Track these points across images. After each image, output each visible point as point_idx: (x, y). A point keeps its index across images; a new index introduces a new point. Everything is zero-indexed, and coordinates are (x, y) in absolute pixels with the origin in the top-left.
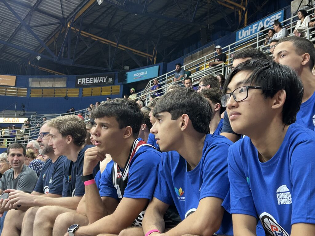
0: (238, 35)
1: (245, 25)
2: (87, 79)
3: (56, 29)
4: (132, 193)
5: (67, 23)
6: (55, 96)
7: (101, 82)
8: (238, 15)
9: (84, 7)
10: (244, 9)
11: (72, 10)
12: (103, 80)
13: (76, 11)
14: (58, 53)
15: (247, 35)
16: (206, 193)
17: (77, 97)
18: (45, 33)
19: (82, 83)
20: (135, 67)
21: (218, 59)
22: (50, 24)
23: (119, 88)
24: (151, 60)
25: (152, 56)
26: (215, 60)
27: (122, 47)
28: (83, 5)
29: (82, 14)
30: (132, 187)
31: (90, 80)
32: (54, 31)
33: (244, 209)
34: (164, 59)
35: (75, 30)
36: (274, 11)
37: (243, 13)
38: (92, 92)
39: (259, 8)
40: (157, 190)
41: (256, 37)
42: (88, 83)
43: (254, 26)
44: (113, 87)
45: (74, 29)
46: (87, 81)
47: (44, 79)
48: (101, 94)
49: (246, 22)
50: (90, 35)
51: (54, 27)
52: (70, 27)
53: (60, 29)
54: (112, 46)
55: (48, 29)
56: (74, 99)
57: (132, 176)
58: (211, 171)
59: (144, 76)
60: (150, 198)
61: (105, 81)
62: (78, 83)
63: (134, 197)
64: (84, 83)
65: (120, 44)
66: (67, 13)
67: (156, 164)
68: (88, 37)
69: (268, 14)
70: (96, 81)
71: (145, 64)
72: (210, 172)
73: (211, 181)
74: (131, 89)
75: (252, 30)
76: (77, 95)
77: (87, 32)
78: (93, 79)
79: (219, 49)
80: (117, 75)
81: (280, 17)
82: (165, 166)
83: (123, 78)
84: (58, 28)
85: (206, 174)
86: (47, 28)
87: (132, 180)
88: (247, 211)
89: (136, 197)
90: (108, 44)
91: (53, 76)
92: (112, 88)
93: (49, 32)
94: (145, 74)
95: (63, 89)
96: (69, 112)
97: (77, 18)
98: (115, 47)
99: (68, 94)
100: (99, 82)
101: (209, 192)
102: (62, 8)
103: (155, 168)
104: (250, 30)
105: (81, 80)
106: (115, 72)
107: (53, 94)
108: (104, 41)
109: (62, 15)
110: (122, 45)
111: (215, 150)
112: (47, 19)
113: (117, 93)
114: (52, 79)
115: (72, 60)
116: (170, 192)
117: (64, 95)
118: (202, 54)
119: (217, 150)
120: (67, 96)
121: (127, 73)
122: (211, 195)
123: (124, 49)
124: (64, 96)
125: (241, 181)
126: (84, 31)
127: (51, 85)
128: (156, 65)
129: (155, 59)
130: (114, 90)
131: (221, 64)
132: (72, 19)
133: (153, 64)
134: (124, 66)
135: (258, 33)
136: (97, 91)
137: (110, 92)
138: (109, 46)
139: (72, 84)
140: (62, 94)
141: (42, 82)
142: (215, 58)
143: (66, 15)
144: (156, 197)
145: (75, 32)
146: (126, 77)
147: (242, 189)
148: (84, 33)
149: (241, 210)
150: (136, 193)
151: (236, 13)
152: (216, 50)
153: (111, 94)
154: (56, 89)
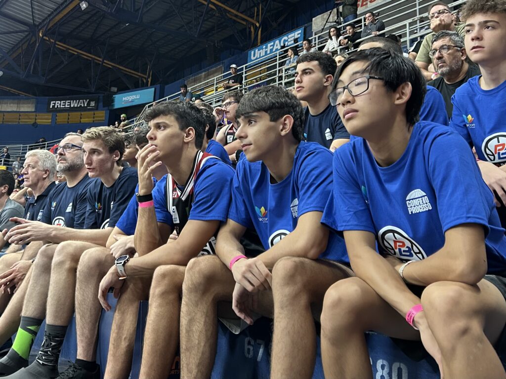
0: (251, 56)
1: (259, 44)
2: (62, 102)
3: (24, 38)
4: (200, 215)
5: (39, 31)
6: (20, 123)
7: (81, 106)
8: (250, 32)
9: (62, 12)
10: (258, 25)
11: (46, 16)
12: (83, 103)
13: (51, 17)
14: (26, 67)
15: (261, 56)
16: (308, 207)
17: (48, 124)
18: (10, 43)
19: (56, 107)
20: (124, 89)
21: (233, 81)
22: (17, 32)
23: (104, 115)
24: (145, 81)
25: (146, 77)
26: (229, 81)
27: (109, 64)
28: (59, 10)
29: (58, 21)
30: (201, 207)
31: (67, 104)
32: (21, 41)
33: (361, 224)
34: (160, 80)
35: (49, 41)
36: (292, 29)
37: (256, 29)
38: (68, 119)
39: (274, 25)
40: (233, 210)
41: (277, 56)
42: (64, 107)
43: (269, 45)
44: (96, 112)
45: (47, 39)
46: (62, 104)
47: (6, 101)
48: (80, 121)
49: (259, 41)
50: (68, 47)
51: (21, 36)
52: (43, 37)
53: (28, 39)
54: (96, 63)
55: (14, 37)
56: (45, 127)
57: (201, 193)
58: (311, 181)
59: (136, 101)
60: (224, 220)
61: (86, 105)
62: (51, 107)
63: (204, 219)
64: (59, 107)
65: (106, 60)
66: (39, 18)
67: (229, 179)
68: (65, 49)
69: (285, 32)
70: (74, 104)
71: (137, 85)
72: (309, 183)
73: (312, 193)
74: (122, 116)
75: (266, 50)
76: (49, 122)
77: (64, 43)
78: (70, 103)
79: (235, 68)
80: (101, 98)
81: (299, 35)
82: (243, 181)
83: (109, 101)
84: (26, 37)
85: (304, 185)
86: (12, 37)
87: (201, 198)
88: (364, 226)
89: (206, 219)
90: (90, 59)
91: (18, 97)
92: (94, 114)
93: (14, 42)
94: (137, 97)
95: (31, 114)
96: (39, 143)
97: (52, 26)
98: (100, 64)
99: (37, 121)
100: (79, 106)
101: (312, 206)
102: (32, 12)
103: (229, 183)
104: (264, 49)
105: (55, 103)
106: (99, 95)
107: (18, 120)
108: (86, 55)
109: (32, 21)
110: (109, 61)
111: (314, 157)
112: (12, 26)
113: (101, 120)
114: (16, 101)
115: (45, 78)
116: (248, 212)
117: (33, 121)
118: (208, 76)
119: (316, 157)
120: (36, 122)
121: (114, 96)
122: (314, 209)
123: (110, 67)
124: (32, 123)
125: (354, 192)
126: (60, 41)
127: (15, 109)
128: (152, 88)
129: (150, 80)
130: (97, 117)
131: (236, 87)
132: (46, 26)
133: (147, 86)
134: (110, 88)
135: (278, 52)
136: (75, 117)
137: (93, 119)
138: (92, 61)
139: (43, 108)
140: (30, 120)
141: (3, 105)
142: (229, 79)
143: (38, 21)
144: (232, 219)
145: (49, 43)
146: (113, 101)
147: (356, 200)
148: (60, 45)
149: (357, 225)
150: (206, 214)
151: (248, 29)
152: (231, 69)
153: (93, 121)
154: (21, 114)
